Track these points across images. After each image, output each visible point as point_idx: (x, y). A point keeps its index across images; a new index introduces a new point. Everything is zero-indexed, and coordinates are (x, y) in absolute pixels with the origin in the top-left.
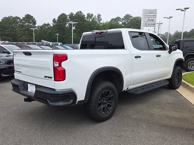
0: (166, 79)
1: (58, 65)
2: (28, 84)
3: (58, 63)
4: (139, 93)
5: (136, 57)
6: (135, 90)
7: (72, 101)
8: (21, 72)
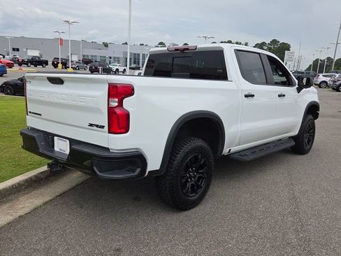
0: (289, 137)
1: (116, 104)
2: (55, 137)
3: (117, 100)
4: (248, 160)
5: (246, 96)
6: (242, 154)
7: (138, 170)
8: (40, 115)
